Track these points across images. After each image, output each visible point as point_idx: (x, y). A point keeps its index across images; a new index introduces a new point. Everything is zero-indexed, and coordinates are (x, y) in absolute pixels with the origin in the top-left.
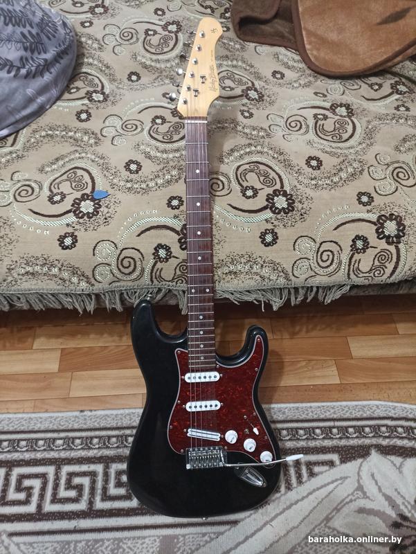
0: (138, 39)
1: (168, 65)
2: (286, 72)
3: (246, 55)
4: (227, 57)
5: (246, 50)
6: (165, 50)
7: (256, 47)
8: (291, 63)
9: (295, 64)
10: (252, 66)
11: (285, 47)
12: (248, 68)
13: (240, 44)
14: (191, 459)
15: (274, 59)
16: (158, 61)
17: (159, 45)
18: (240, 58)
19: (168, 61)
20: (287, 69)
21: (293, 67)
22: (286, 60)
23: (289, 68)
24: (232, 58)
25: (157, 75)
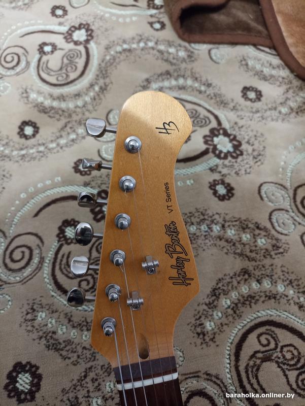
0: (28, 63)
1: (80, 103)
2: (263, 87)
3: (197, 67)
4: (168, 73)
5: (196, 59)
6: (73, 76)
7: (210, 51)
8: (267, 71)
9: (274, 72)
10: (209, 85)
11: (255, 45)
12: (203, 88)
13: (186, 50)
15: (242, 68)
16: (62, 98)
17: (61, 69)
18: (188, 73)
19: (78, 95)
20: (263, 82)
21: (272, 76)
22: (258, 67)
23: (265, 78)
24: (176, 74)
25: (63, 121)
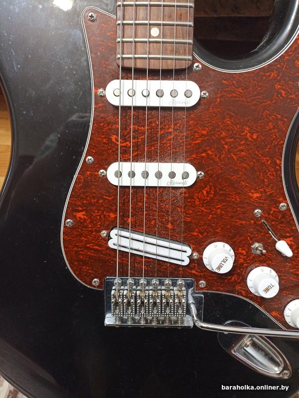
14: (116, 304)
